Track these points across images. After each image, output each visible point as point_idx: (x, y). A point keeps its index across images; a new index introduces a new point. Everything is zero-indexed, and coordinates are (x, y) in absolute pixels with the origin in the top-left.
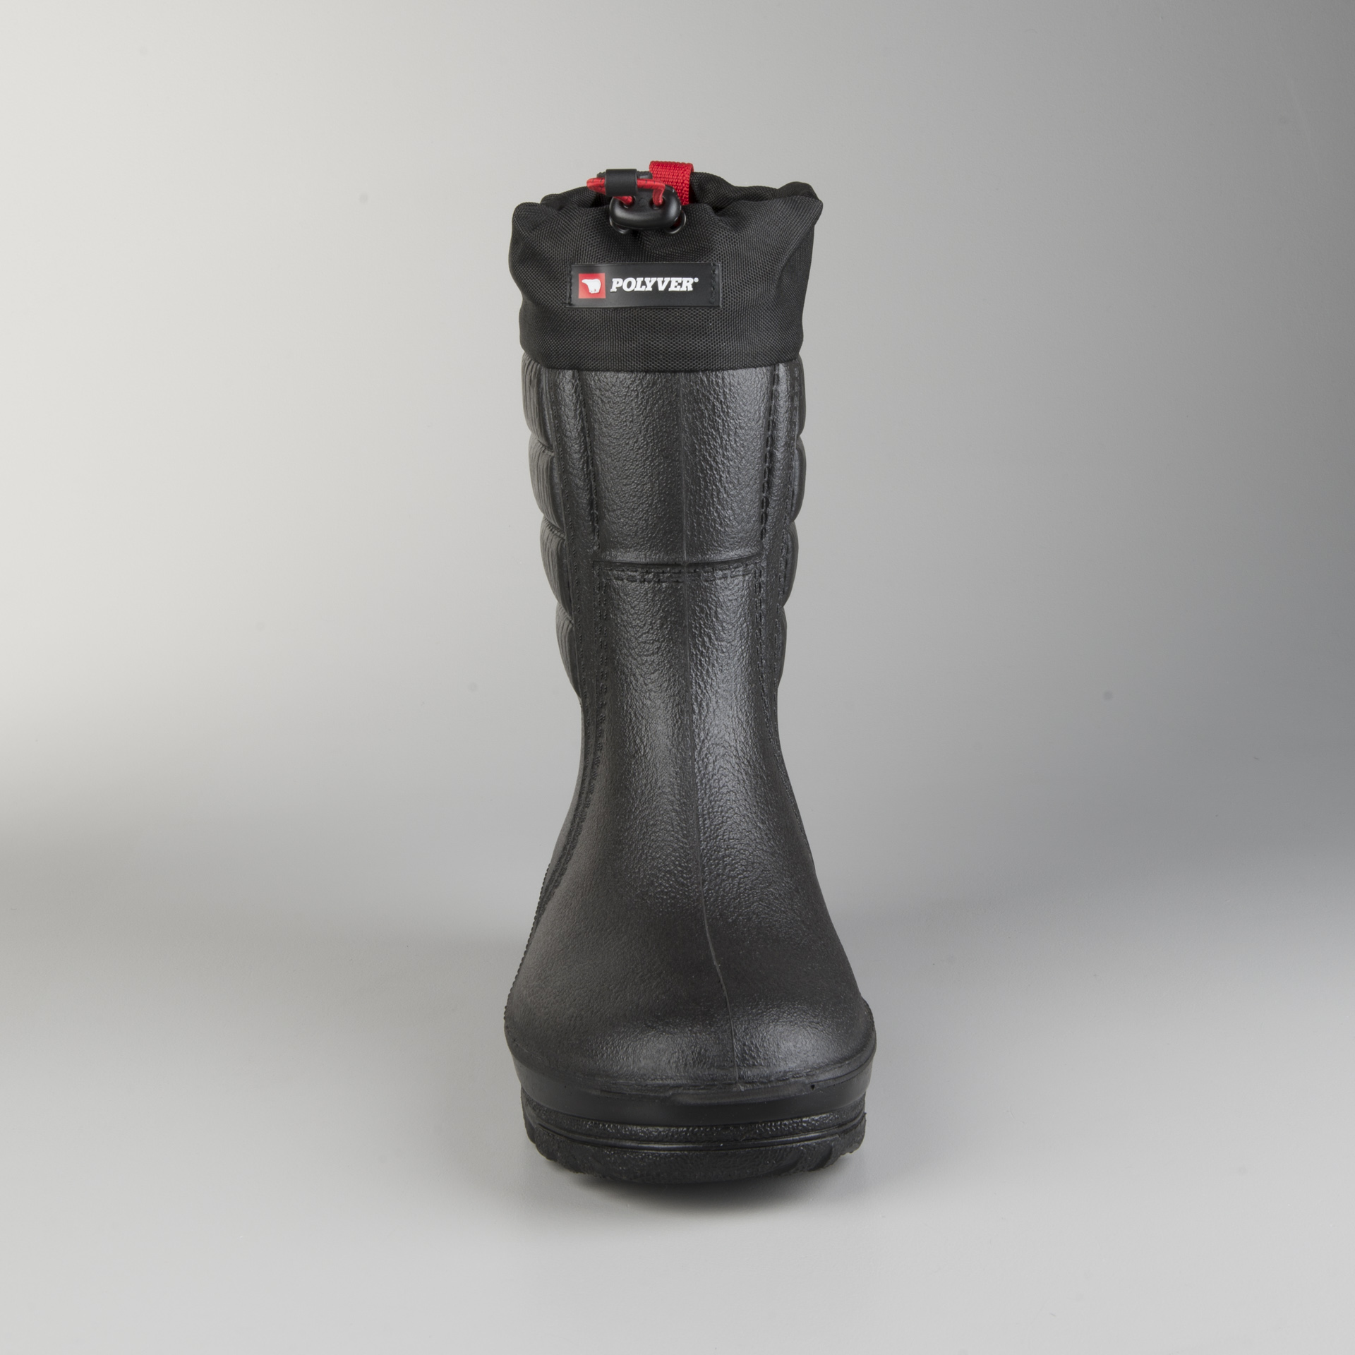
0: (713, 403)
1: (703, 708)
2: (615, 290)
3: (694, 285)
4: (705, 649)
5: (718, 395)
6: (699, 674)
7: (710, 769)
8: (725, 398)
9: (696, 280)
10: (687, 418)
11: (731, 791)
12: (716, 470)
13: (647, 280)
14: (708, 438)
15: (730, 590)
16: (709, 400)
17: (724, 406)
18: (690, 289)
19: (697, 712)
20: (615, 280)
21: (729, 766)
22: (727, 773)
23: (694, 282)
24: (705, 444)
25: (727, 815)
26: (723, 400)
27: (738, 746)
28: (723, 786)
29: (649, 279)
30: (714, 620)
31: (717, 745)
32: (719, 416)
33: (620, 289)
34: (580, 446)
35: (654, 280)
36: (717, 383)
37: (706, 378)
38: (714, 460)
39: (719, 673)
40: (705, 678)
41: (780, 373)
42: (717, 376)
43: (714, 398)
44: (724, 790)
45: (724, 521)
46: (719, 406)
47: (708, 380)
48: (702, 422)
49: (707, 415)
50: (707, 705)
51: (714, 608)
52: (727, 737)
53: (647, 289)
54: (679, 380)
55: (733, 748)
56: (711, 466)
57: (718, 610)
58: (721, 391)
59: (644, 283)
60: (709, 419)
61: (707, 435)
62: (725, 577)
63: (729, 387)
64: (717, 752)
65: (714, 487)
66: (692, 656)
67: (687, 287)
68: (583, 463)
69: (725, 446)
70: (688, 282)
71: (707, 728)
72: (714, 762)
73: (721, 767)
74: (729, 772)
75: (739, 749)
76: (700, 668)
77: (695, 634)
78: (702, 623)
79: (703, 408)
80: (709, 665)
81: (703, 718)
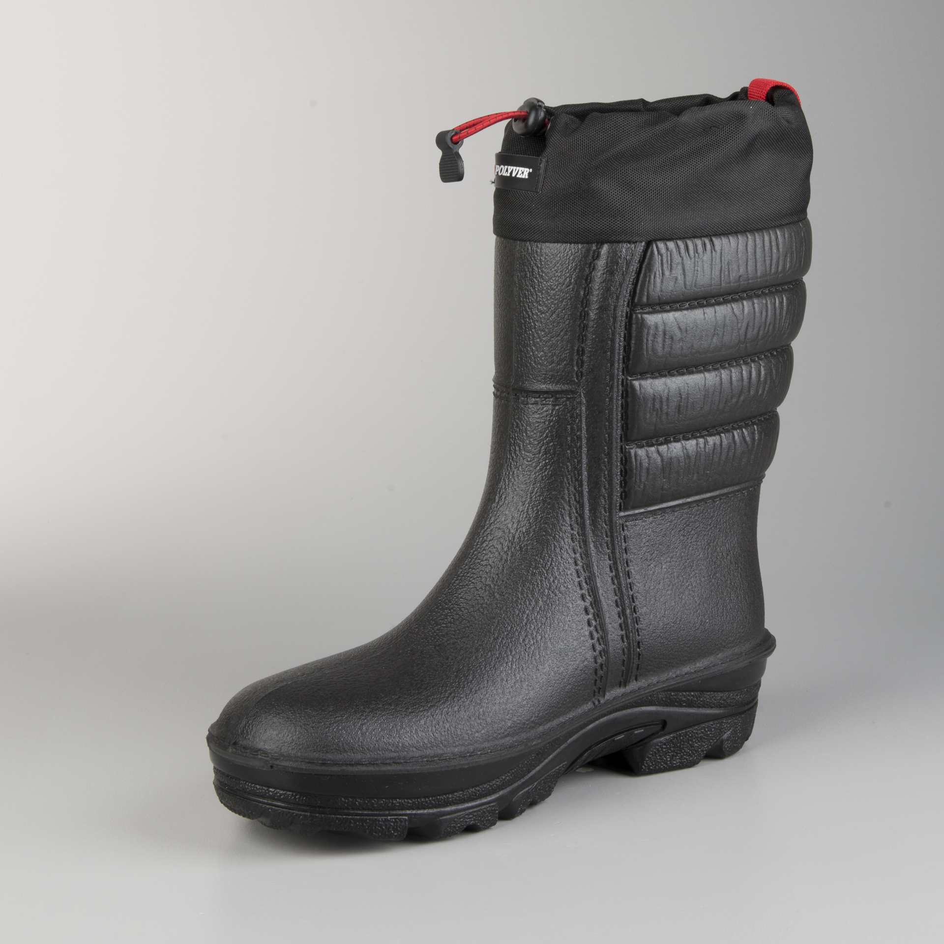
0: (533, 267)
1: (502, 499)
3: (529, 174)
4: (515, 456)
5: (536, 261)
6: (507, 473)
7: (484, 545)
8: (541, 265)
9: (531, 170)
10: (518, 276)
11: (489, 565)
12: (532, 319)
13: (509, 167)
14: (528, 294)
15: (539, 414)
16: (531, 264)
17: (540, 271)
18: (527, 177)
19: (497, 501)
21: (499, 547)
22: (494, 551)
23: (529, 172)
24: (526, 298)
25: (473, 581)
26: (539, 266)
27: (517, 534)
28: (486, 560)
30: (524, 434)
31: (499, 529)
32: (536, 278)
33: (498, 173)
36: (537, 252)
37: (531, 247)
38: (532, 311)
39: (521, 476)
40: (510, 477)
42: (537, 246)
43: (534, 263)
44: (484, 563)
46: (536, 269)
47: (531, 249)
48: (526, 281)
49: (528, 276)
50: (505, 498)
51: (525, 425)
52: (510, 526)
53: (507, 175)
54: (516, 246)
55: (511, 535)
56: (529, 315)
57: (528, 428)
58: (539, 258)
60: (530, 279)
61: (528, 291)
62: (536, 403)
63: (544, 256)
64: (497, 534)
65: (531, 332)
66: (507, 459)
67: (525, 175)
69: (539, 301)
70: (527, 171)
71: (498, 515)
72: (490, 541)
73: (493, 545)
74: (497, 551)
75: (517, 536)
76: (509, 469)
77: (511, 443)
78: (516, 435)
79: (527, 270)
80: (515, 468)
81: (498, 507)
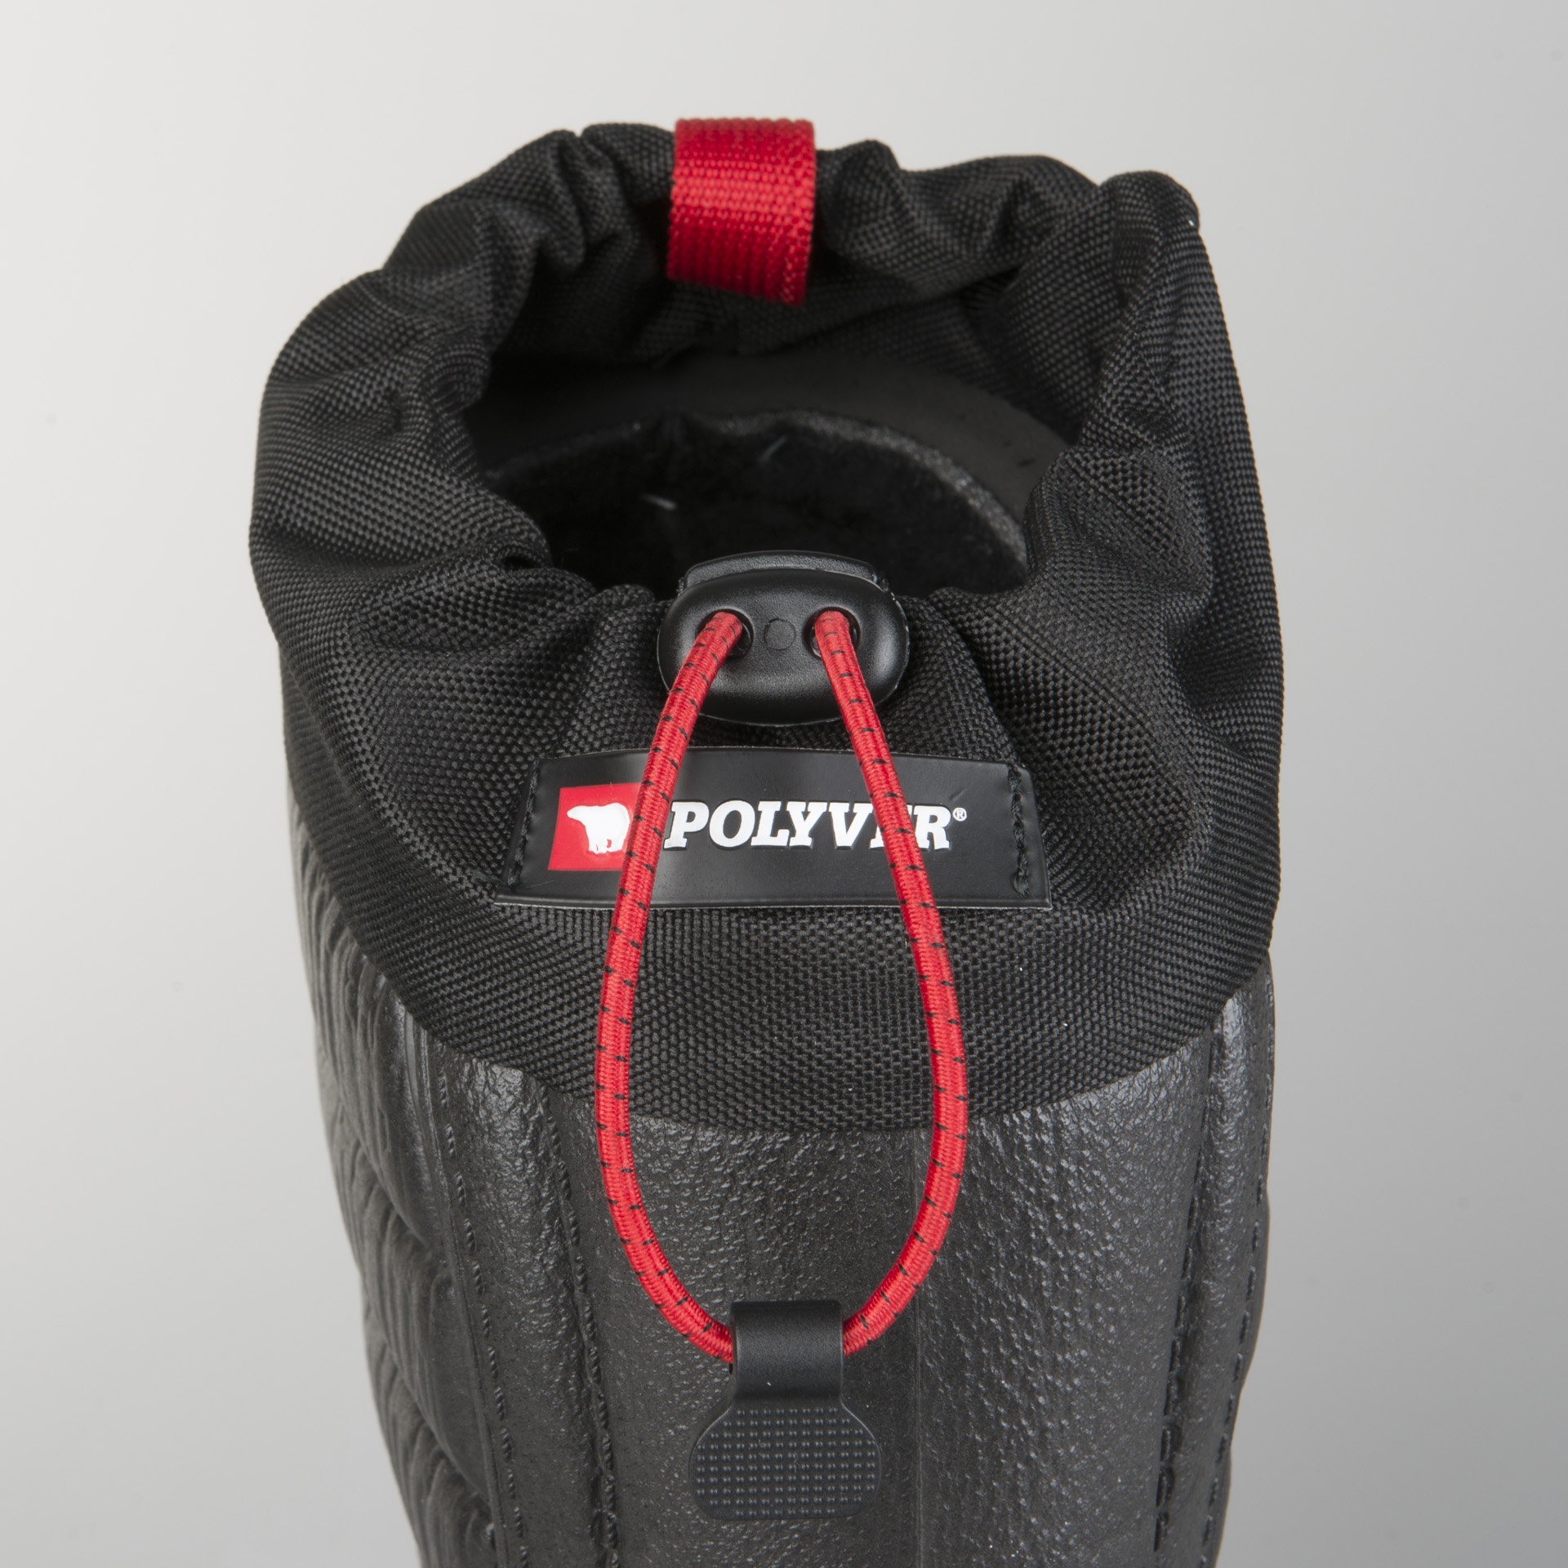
0: (1024, 1214)
2: (683, 843)
3: (953, 830)
9: (961, 814)
12: (1029, 1414)
13: (795, 808)
14: (1005, 1324)
16: (1009, 1204)
17: (1059, 1216)
18: (942, 843)
20: (680, 809)
23: (955, 822)
24: (993, 1343)
26: (1056, 1198)
29: (801, 806)
32: (1043, 1250)
33: (699, 838)
34: (556, 1317)
35: (817, 809)
37: (1002, 1134)
38: (1024, 1385)
41: (1227, 1029)
43: (1028, 1196)
45: (1050, 1555)
46: (1043, 1217)
48: (984, 1278)
53: (794, 842)
54: (910, 1154)
56: (1013, 1407)
59: (782, 821)
60: (1010, 1264)
61: (1001, 1313)
65: (1020, 1466)
67: (930, 837)
68: (566, 1368)
69: (1060, 1336)
70: (933, 819)
